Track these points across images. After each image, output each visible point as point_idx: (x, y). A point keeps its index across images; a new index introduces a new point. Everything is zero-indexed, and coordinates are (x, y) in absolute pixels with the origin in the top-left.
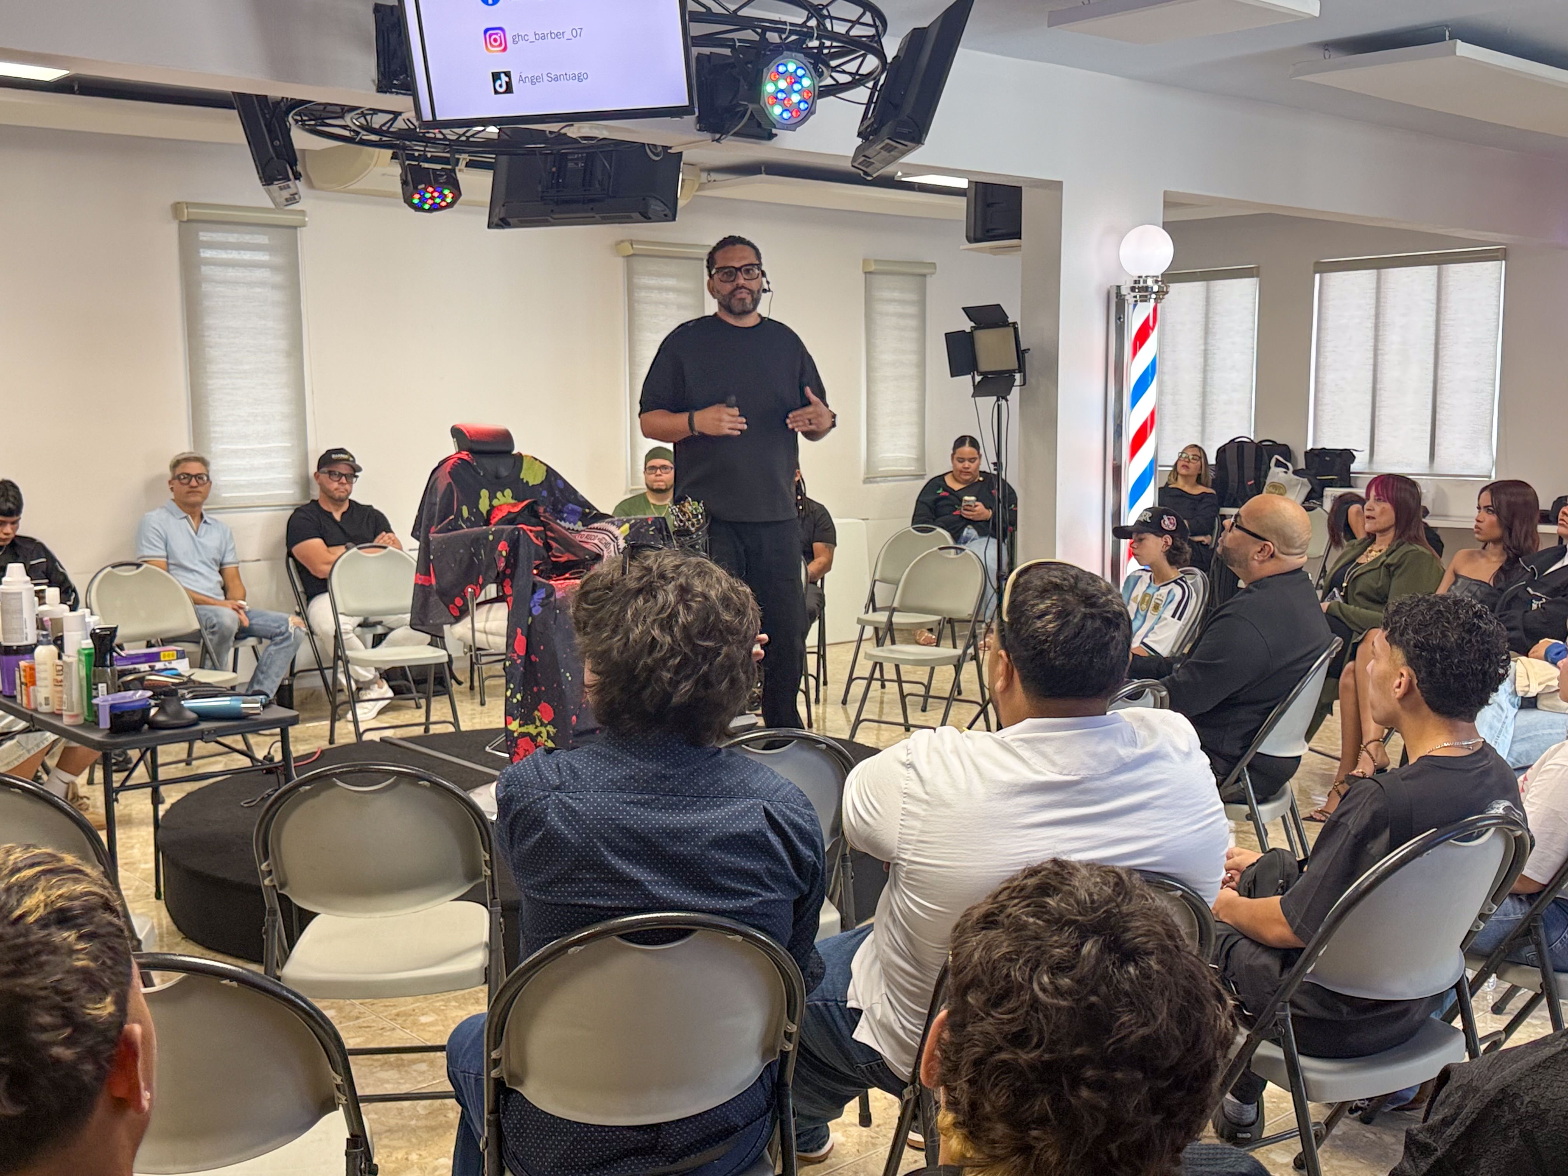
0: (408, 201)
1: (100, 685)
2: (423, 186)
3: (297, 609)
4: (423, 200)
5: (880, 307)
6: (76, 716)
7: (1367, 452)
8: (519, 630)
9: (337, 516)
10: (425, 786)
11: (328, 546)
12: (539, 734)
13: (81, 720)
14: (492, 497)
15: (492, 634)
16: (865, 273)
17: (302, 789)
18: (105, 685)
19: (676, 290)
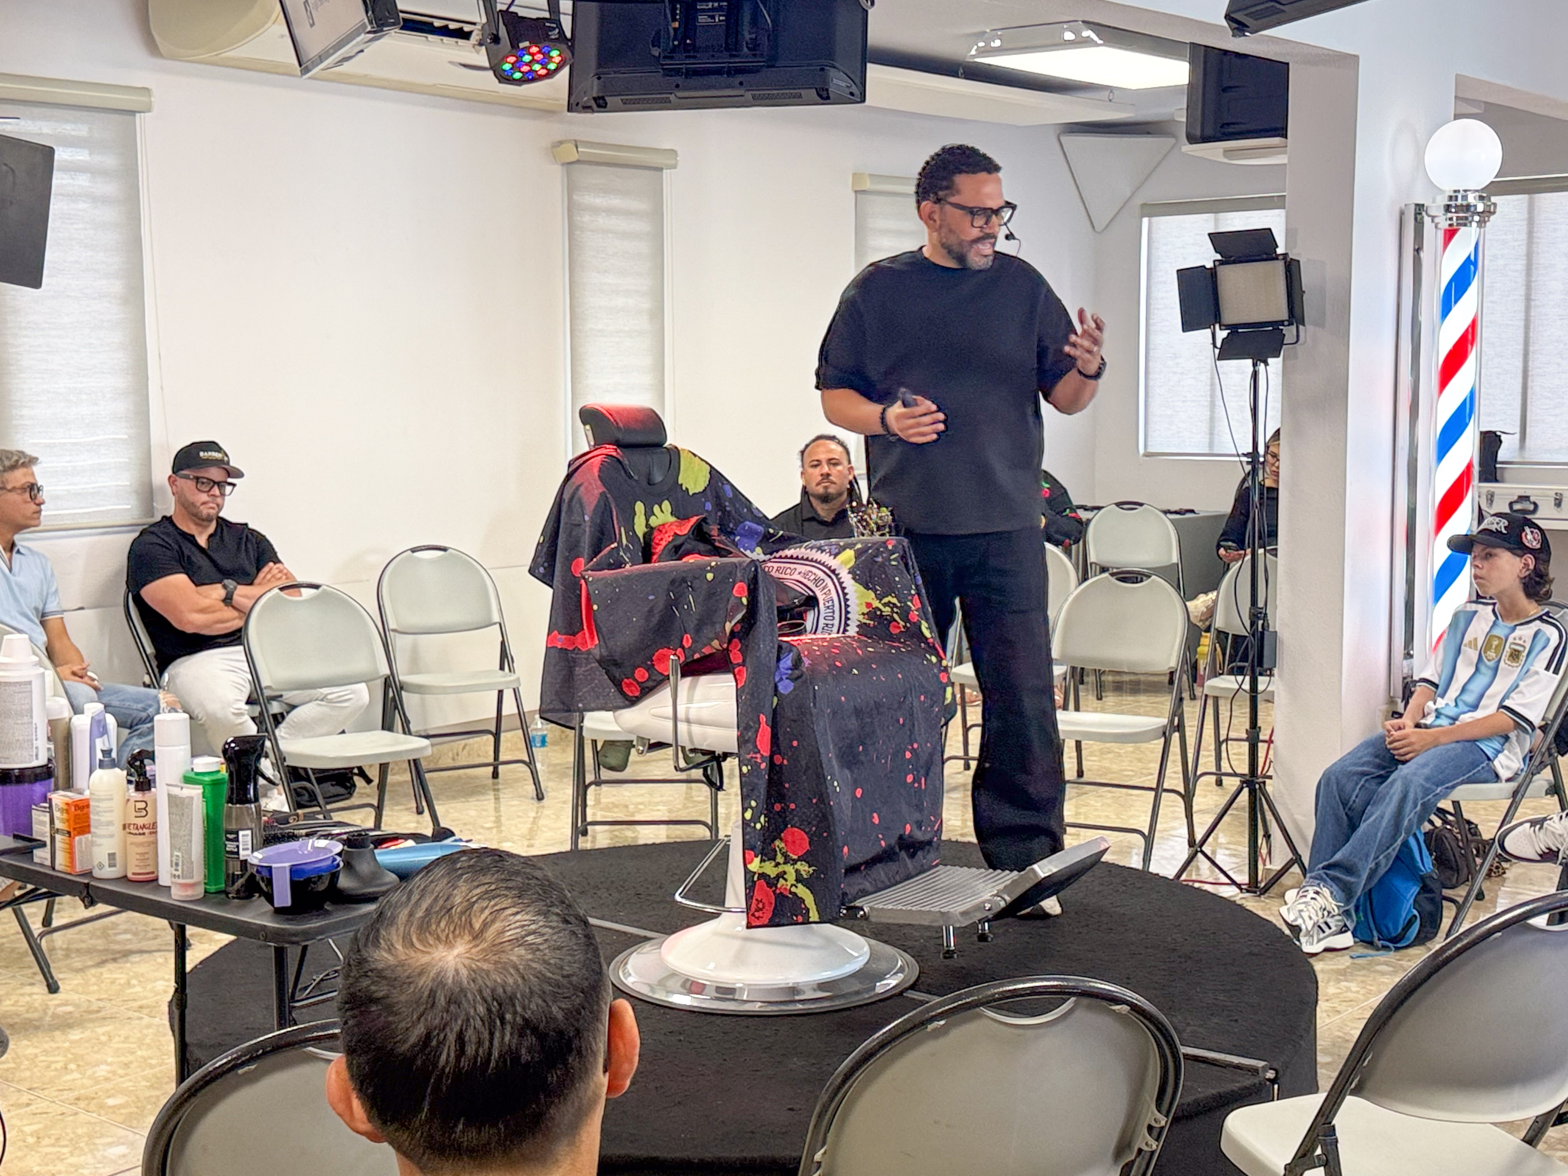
0: (495, 67)
1: (241, 833)
2: (527, 44)
4: (517, 65)
6: (195, 884)
7: (1517, 436)
8: (763, 718)
9: (202, 541)
11: (196, 585)
12: (782, 875)
13: (199, 892)
14: (649, 513)
16: (856, 192)
17: (930, 1027)
18: (249, 832)
19: (627, 214)
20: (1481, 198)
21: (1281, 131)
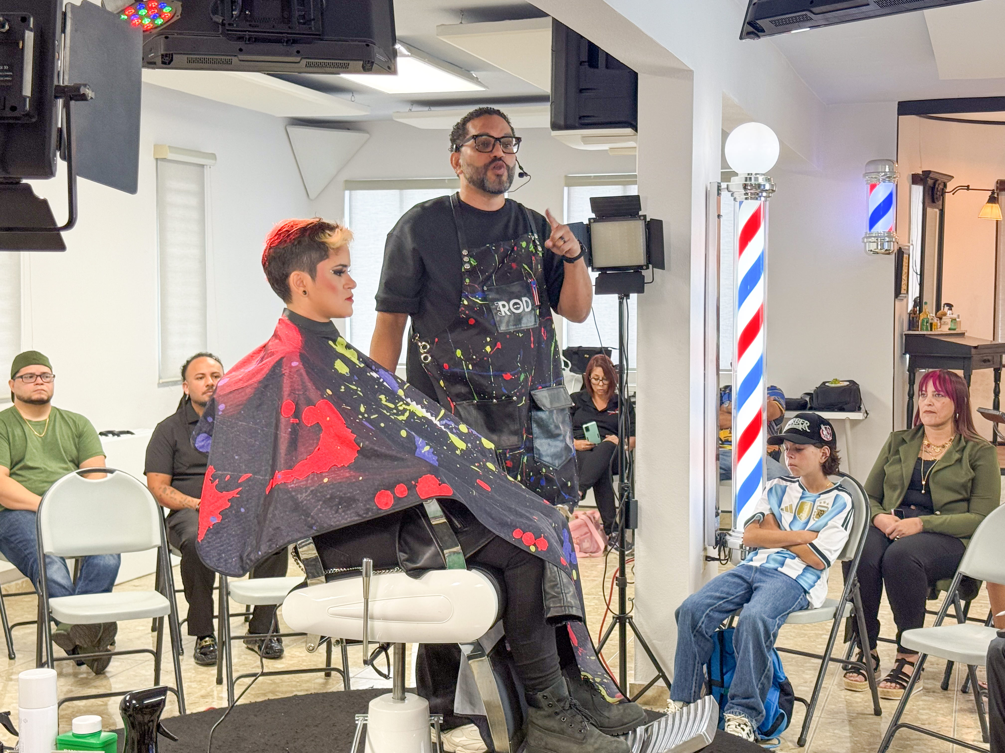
16: (157, 159)
20: (768, 180)
21: (632, 124)
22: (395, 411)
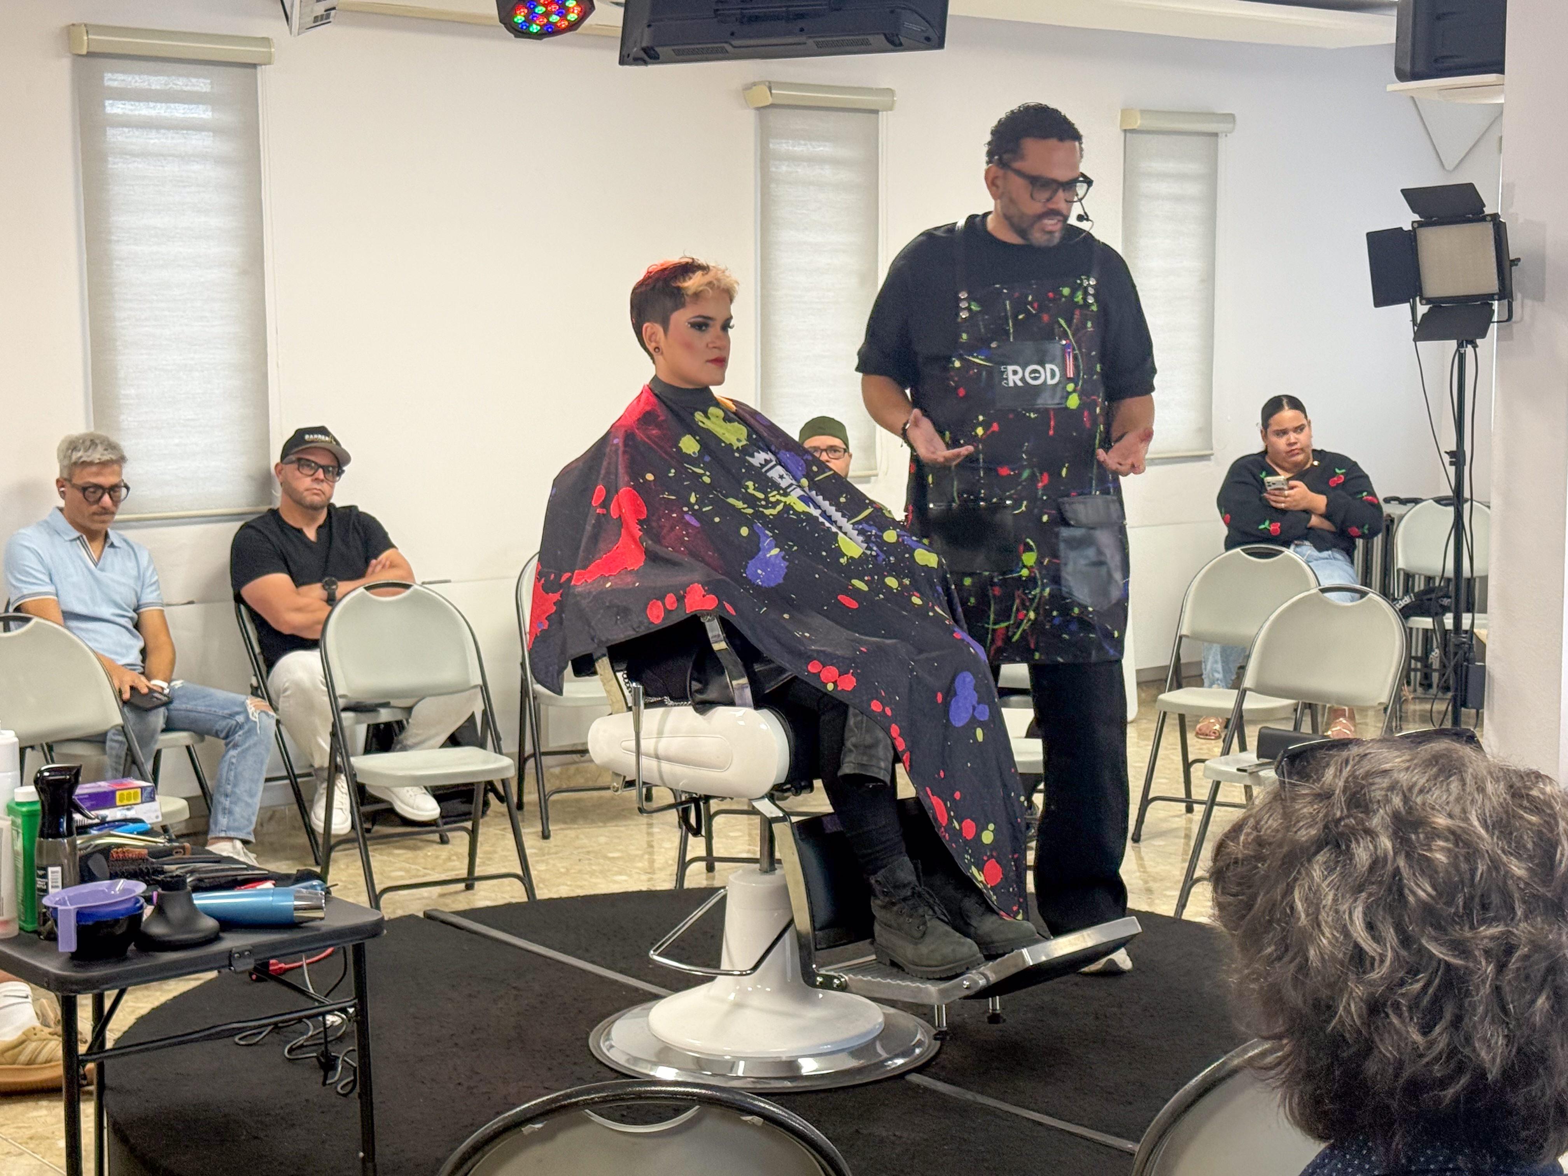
0: (506, 19)
1: (50, 869)
3: (254, 681)
4: (531, 17)
5: (1147, 186)
6: (6, 923)
9: (311, 534)
10: (753, 1125)
11: (297, 585)
13: (13, 930)
15: (669, 760)
16: (1125, 131)
17: (527, 1129)
18: (59, 869)
19: (834, 162)
21: (1499, 67)
22: (763, 503)
